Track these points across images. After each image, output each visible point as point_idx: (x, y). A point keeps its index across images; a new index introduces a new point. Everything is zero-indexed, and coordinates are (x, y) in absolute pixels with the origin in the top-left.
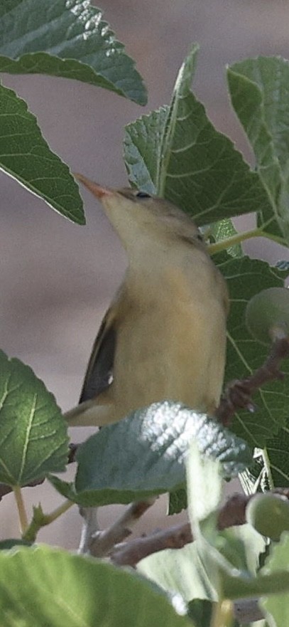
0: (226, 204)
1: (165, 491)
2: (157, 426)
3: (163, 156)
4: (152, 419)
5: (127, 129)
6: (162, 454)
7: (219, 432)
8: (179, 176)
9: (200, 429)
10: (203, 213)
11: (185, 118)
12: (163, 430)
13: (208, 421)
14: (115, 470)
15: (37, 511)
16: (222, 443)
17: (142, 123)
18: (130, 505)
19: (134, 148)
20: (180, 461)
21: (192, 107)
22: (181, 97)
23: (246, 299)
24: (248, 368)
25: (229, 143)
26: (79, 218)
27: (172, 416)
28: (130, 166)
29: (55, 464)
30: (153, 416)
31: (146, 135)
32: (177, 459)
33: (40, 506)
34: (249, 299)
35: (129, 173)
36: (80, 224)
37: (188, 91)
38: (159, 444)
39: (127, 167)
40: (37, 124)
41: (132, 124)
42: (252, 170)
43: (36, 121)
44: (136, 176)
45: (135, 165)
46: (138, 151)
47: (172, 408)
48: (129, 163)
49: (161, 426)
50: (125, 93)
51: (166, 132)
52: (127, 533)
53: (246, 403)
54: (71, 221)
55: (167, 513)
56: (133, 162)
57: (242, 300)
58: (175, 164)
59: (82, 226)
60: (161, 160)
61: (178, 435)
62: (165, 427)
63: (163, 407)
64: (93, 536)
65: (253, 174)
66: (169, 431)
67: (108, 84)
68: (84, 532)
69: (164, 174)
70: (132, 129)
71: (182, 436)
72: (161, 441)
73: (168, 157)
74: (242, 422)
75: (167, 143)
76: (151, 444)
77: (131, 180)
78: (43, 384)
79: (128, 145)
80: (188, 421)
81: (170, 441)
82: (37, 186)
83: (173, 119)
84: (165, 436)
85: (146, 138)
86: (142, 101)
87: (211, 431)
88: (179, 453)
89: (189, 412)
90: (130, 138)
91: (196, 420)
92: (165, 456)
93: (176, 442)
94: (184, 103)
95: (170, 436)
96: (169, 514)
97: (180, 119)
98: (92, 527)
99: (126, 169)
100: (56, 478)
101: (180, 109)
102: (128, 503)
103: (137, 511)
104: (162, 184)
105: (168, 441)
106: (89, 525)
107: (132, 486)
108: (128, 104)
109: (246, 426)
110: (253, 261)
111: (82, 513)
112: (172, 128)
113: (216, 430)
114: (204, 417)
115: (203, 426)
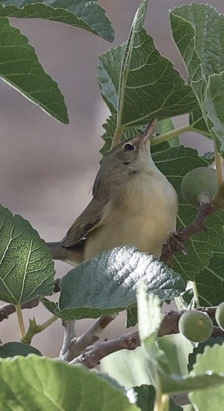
0: (167, 108)
1: (123, 309)
2: (118, 263)
3: (123, 74)
4: (115, 259)
5: (100, 57)
6: (121, 284)
7: (161, 268)
8: (134, 88)
9: (148, 265)
10: (151, 114)
11: (139, 46)
12: (122, 267)
13: (154, 260)
14: (88, 294)
15: (32, 323)
16: (163, 276)
17: (111, 54)
18: (98, 319)
19: (105, 72)
20: (133, 288)
21: (144, 39)
22: (136, 32)
23: (181, 175)
24: (183, 224)
25: (170, 65)
26: (64, 119)
27: (129, 256)
28: (102, 84)
29: (45, 289)
30: (115, 257)
31: (114, 62)
32: (132, 286)
33: (34, 319)
34: (184, 175)
35: (101, 89)
36: (66, 123)
37: (142, 28)
38: (119, 276)
39: (100, 85)
40: (36, 53)
41: (103, 54)
42: (186, 84)
43: (34, 51)
44: (106, 91)
45: (105, 84)
46: (107, 74)
47: (128, 251)
48: (102, 82)
49: (120, 263)
50: (98, 33)
51: (125, 57)
52: (96, 339)
53: (181, 248)
54: (58, 121)
55: (126, 326)
56: (104, 81)
57: (179, 176)
58: (132, 79)
59: (66, 125)
60: (122, 77)
61: (133, 270)
62: (123, 264)
63: (122, 250)
64: (71, 341)
65: (187, 86)
66: (126, 267)
67: (87, 26)
68: (65, 337)
69: (124, 86)
70: (103, 58)
71: (135, 271)
72: (120, 274)
73: (127, 74)
74: (178, 262)
75: (126, 64)
76: (113, 276)
77: (103, 94)
78: (37, 233)
79: (101, 69)
80: (140, 260)
81: (127, 274)
82: (35, 97)
83: (131, 47)
84: (123, 271)
85: (113, 65)
86: (110, 38)
87: (156, 267)
88: (133, 283)
89: (140, 254)
90: (102, 65)
91: (145, 260)
92: (123, 285)
93: (131, 275)
94: (138, 36)
95: (127, 270)
96: (127, 327)
97: (135, 47)
98: (71, 334)
99: (99, 86)
100: (46, 299)
101: (135, 41)
102: (96, 318)
103: (103, 323)
104: (122, 94)
105: (125, 274)
106: (69, 333)
107: (99, 306)
108: (99, 40)
109: (181, 264)
110: (187, 148)
111: (64, 324)
112: (130, 54)
113: (159, 267)
114: (151, 258)
115: (150, 264)
